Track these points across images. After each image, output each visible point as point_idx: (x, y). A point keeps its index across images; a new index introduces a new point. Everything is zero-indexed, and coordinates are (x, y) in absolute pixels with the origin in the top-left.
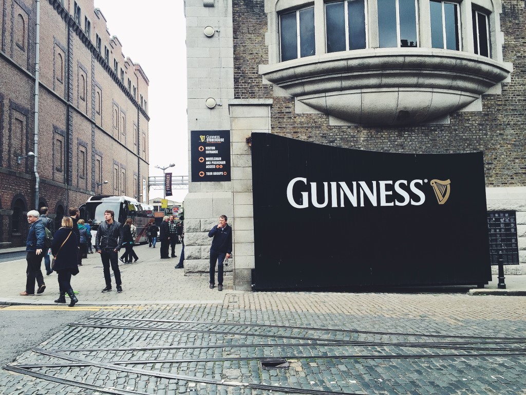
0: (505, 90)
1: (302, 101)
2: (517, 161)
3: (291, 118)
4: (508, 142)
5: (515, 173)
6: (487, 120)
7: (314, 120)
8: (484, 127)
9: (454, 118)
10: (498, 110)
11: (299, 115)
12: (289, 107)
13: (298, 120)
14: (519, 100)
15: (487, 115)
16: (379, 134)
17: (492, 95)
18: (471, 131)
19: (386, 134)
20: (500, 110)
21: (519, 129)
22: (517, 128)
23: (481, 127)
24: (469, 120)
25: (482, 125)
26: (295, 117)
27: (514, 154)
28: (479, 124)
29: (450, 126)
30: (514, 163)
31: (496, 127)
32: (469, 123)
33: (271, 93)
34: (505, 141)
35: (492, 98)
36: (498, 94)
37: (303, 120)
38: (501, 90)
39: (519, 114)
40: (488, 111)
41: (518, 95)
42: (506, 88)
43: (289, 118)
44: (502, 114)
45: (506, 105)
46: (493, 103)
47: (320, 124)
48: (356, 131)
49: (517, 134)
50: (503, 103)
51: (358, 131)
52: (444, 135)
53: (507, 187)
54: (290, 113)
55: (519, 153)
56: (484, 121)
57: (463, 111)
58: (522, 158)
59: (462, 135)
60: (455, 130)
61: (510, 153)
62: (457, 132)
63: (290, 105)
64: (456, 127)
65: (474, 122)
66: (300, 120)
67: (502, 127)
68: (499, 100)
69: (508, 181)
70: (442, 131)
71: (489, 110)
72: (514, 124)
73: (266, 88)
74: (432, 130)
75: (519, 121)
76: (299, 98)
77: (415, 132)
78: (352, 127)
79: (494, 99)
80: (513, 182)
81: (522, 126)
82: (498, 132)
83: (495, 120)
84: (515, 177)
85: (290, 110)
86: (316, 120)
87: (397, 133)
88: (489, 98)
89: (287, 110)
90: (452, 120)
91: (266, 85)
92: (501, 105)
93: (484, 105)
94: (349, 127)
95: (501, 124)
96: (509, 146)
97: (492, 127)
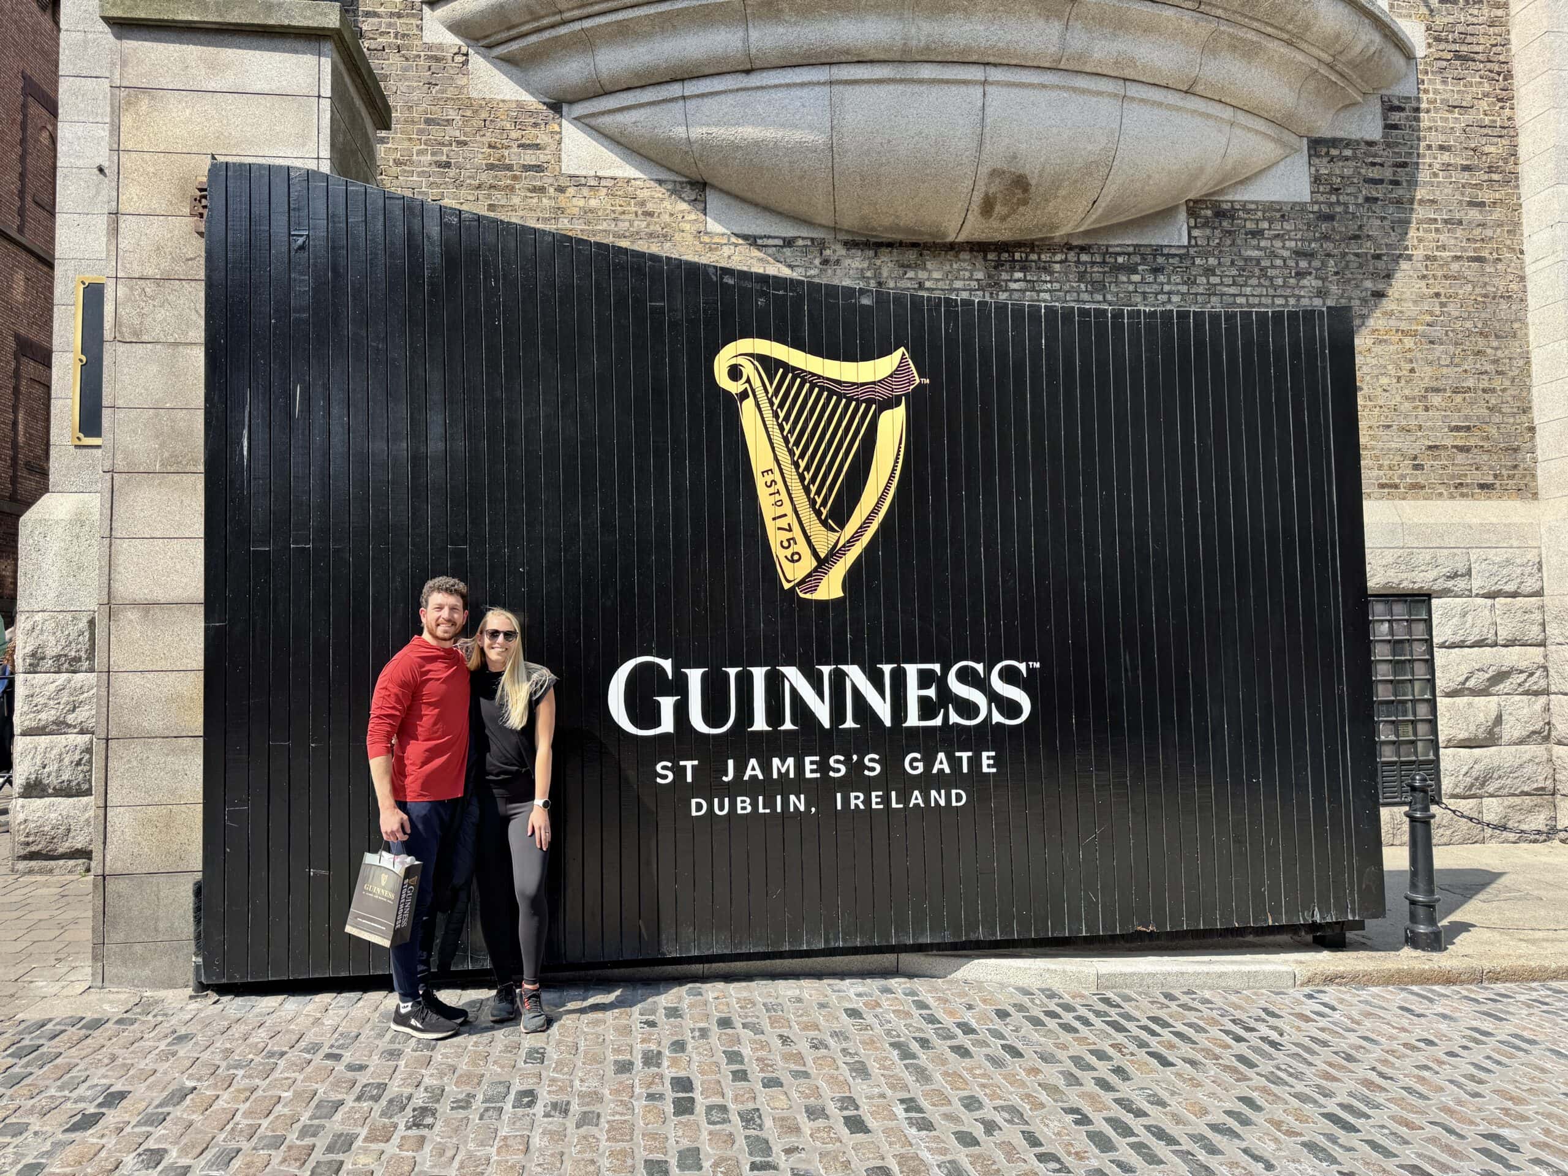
0: (1395, 127)
1: (593, 122)
2: (1436, 400)
3: (542, 190)
4: (1404, 326)
5: (1430, 448)
6: (1326, 237)
7: (643, 204)
8: (1316, 263)
9: (1205, 225)
10: (1367, 199)
11: (578, 181)
12: (537, 147)
13: (575, 201)
14: (1447, 167)
15: (1330, 218)
16: (911, 274)
17: (1348, 143)
18: (1265, 275)
19: (936, 275)
20: (1376, 199)
21: (1446, 277)
22: (1440, 274)
23: (1303, 264)
24: (1257, 234)
25: (1310, 255)
26: (561, 190)
27: (1425, 374)
28: (1298, 254)
29: (1187, 254)
30: (1427, 409)
31: (1361, 266)
32: (1259, 248)
33: (461, 81)
34: (1393, 323)
35: (1348, 153)
36: (1368, 138)
37: (593, 203)
38: (1380, 123)
39: (1446, 222)
40: (1331, 204)
41: (1441, 148)
42: (1395, 117)
43: (534, 190)
44: (1383, 219)
45: (1396, 183)
46: (1347, 172)
47: (667, 225)
48: (817, 262)
49: (1437, 295)
50: (1388, 174)
51: (825, 262)
52: (1166, 288)
53: (1397, 502)
54: (539, 168)
55: (1445, 370)
56: (1315, 240)
57: (1238, 197)
58: (1456, 391)
59: (1233, 290)
60: (1209, 271)
61: (1412, 371)
62: (1214, 280)
63: (543, 138)
64: (1212, 261)
65: (1278, 244)
66: (581, 203)
67: (1380, 264)
68: (1374, 164)
69: (1403, 477)
70: (1156, 271)
71: (1334, 198)
72: (1427, 258)
73: (437, 59)
74: (1117, 269)
75: (1444, 248)
76: (580, 109)
77: (1051, 273)
78: (800, 242)
79: (1355, 157)
80: (1421, 480)
81: (1455, 266)
82: (1368, 284)
83: (1356, 237)
84: (1427, 464)
85: (541, 157)
86: (650, 207)
87: (980, 275)
88: (1334, 152)
89: (530, 158)
90: (1196, 233)
91: (440, 47)
92: (1381, 181)
93: (1317, 180)
94: (789, 243)
95: (1378, 257)
96: (1409, 342)
97: (1347, 266)
